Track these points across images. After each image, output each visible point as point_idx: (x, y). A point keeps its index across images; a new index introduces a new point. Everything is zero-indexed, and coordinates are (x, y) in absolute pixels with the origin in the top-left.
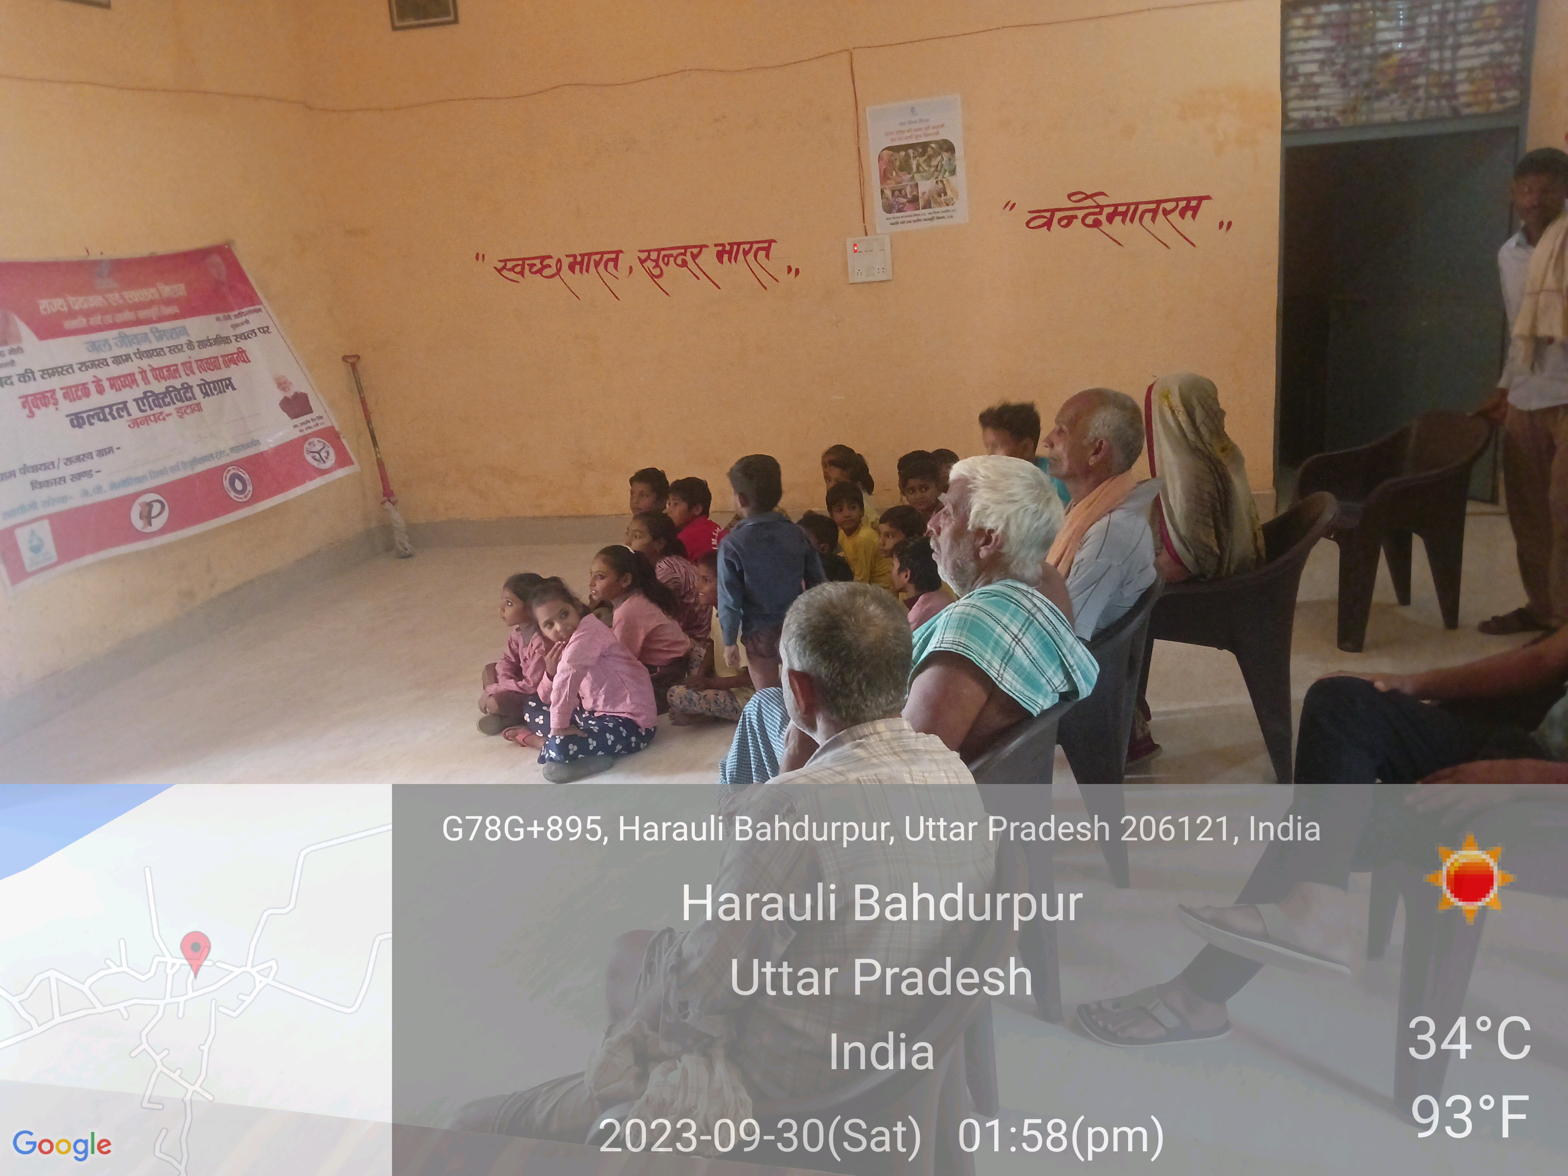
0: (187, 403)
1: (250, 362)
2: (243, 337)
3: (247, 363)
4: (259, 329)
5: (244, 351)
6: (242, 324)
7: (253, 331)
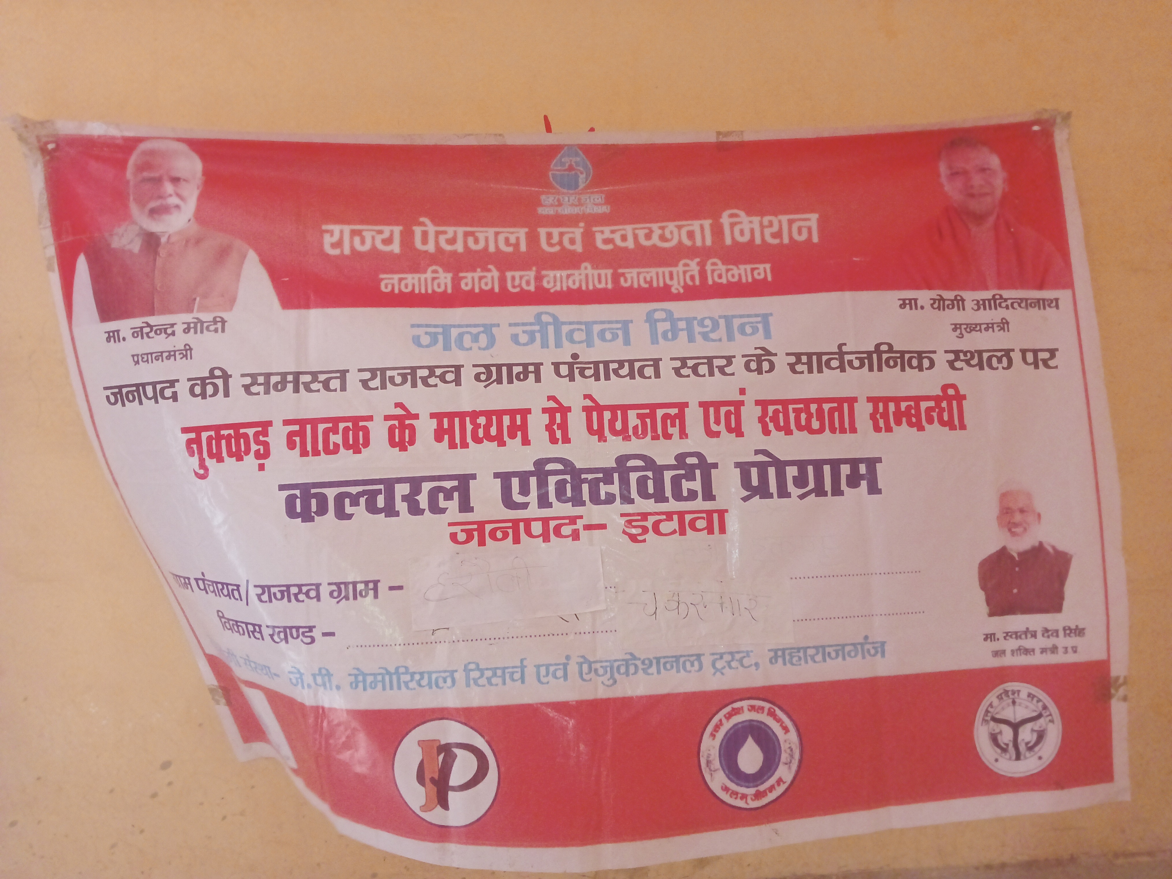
0: (673, 505)
1: (963, 427)
2: (975, 361)
3: (953, 428)
4: (1024, 352)
5: (960, 398)
6: (989, 327)
7: (1007, 353)
